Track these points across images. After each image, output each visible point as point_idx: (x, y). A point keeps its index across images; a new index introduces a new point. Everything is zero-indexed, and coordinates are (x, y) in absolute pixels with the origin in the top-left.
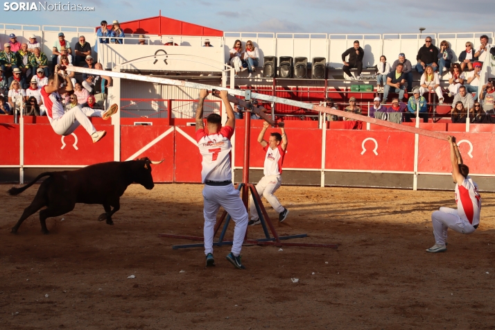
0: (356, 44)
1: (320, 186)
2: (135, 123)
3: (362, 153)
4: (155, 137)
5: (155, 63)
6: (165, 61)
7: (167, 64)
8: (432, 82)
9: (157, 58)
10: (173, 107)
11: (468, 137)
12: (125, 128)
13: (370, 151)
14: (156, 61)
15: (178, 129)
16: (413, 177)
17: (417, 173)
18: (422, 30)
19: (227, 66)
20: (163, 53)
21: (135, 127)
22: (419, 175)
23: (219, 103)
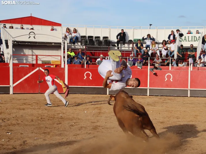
0: (122, 31)
1: (107, 94)
2: (20, 66)
4: (30, 72)
5: (29, 38)
6: (34, 37)
7: (35, 38)
8: (155, 48)
9: (30, 36)
10: (38, 58)
11: (170, 72)
12: (15, 68)
14: (30, 37)
15: (41, 69)
16: (147, 90)
17: (149, 88)
18: (151, 25)
19: (64, 40)
20: (33, 33)
21: (20, 68)
22: (150, 89)
23: (60, 57)
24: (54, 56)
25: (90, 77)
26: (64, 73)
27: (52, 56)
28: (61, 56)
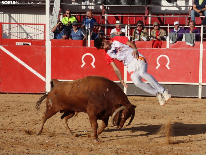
3: (157, 68)
13: (163, 66)
15: (1, 48)
16: (198, 88)
17: (201, 84)
22: (203, 85)
23: (43, 26)
24: (31, 24)
25: (92, 64)
26: (44, 57)
27: (29, 24)
28: (45, 25)
